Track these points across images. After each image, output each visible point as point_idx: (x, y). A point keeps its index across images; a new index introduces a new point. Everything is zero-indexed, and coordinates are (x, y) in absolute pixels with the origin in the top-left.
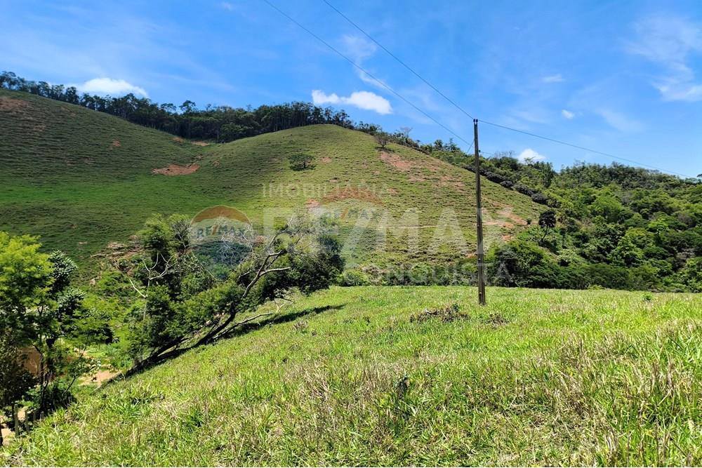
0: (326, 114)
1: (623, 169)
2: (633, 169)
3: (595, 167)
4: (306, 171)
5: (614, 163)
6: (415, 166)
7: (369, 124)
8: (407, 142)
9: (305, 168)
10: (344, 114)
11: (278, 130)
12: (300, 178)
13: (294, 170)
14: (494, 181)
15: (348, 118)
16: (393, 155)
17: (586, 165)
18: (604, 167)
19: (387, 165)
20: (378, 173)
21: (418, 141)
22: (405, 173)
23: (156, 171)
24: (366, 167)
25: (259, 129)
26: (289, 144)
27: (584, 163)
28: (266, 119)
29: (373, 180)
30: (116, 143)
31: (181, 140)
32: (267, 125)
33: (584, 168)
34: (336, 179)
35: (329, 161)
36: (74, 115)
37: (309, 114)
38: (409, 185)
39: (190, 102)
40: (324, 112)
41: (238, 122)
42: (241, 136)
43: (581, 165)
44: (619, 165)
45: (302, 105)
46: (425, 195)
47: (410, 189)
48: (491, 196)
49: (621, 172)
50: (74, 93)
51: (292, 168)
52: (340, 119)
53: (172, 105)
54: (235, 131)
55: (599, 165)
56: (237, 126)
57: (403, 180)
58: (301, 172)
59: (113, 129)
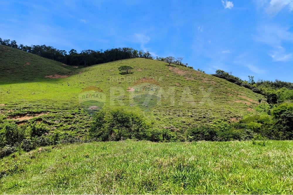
0: (139, 54)
1: (281, 83)
2: (286, 82)
3: (267, 82)
4: (128, 74)
5: (276, 80)
6: (188, 73)
7: (161, 57)
8: (181, 64)
10: (148, 54)
12: (124, 78)
13: (121, 74)
14: (231, 82)
15: (150, 56)
16: (176, 68)
17: (263, 81)
18: (272, 82)
19: (173, 72)
20: (168, 76)
21: (187, 64)
22: (183, 76)
23: (47, 76)
24: (161, 73)
26: (120, 64)
27: (262, 80)
28: (110, 55)
29: (165, 79)
30: (28, 64)
31: (66, 65)
33: (262, 83)
35: (141, 70)
36: (9, 51)
37: (131, 54)
38: (186, 81)
39: (73, 50)
41: (95, 56)
43: (261, 81)
44: (279, 81)
45: (128, 49)
46: (196, 86)
47: (187, 83)
48: (232, 88)
49: (281, 84)
50: (15, 43)
51: (120, 73)
52: (147, 56)
53: (64, 51)
54: (94, 61)
55: (269, 81)
56: (95, 58)
57: (182, 79)
58: (125, 75)
59: (29, 58)
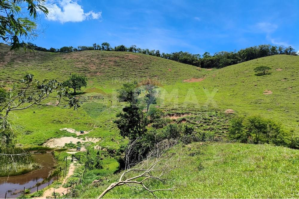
0: (279, 50)
4: (265, 76)
9: (264, 74)
10: (291, 49)
11: (250, 60)
12: (261, 80)
15: (293, 51)
23: (185, 81)
25: (240, 60)
26: (255, 64)
28: (244, 55)
30: (170, 70)
31: (201, 69)
32: (244, 58)
34: (285, 79)
35: (280, 70)
36: (155, 60)
37: (269, 51)
39: (207, 53)
40: (278, 49)
41: (229, 57)
42: (230, 64)
45: (264, 46)
50: (159, 53)
51: (256, 75)
52: (289, 52)
53: (199, 55)
54: (227, 62)
56: (228, 59)
58: (261, 76)
